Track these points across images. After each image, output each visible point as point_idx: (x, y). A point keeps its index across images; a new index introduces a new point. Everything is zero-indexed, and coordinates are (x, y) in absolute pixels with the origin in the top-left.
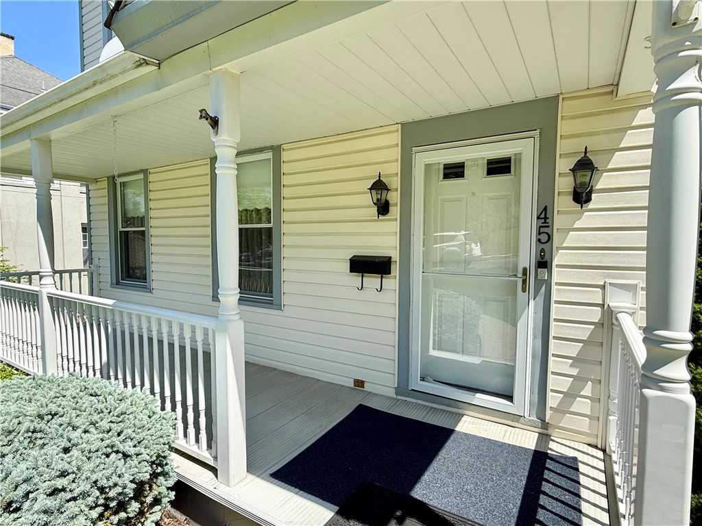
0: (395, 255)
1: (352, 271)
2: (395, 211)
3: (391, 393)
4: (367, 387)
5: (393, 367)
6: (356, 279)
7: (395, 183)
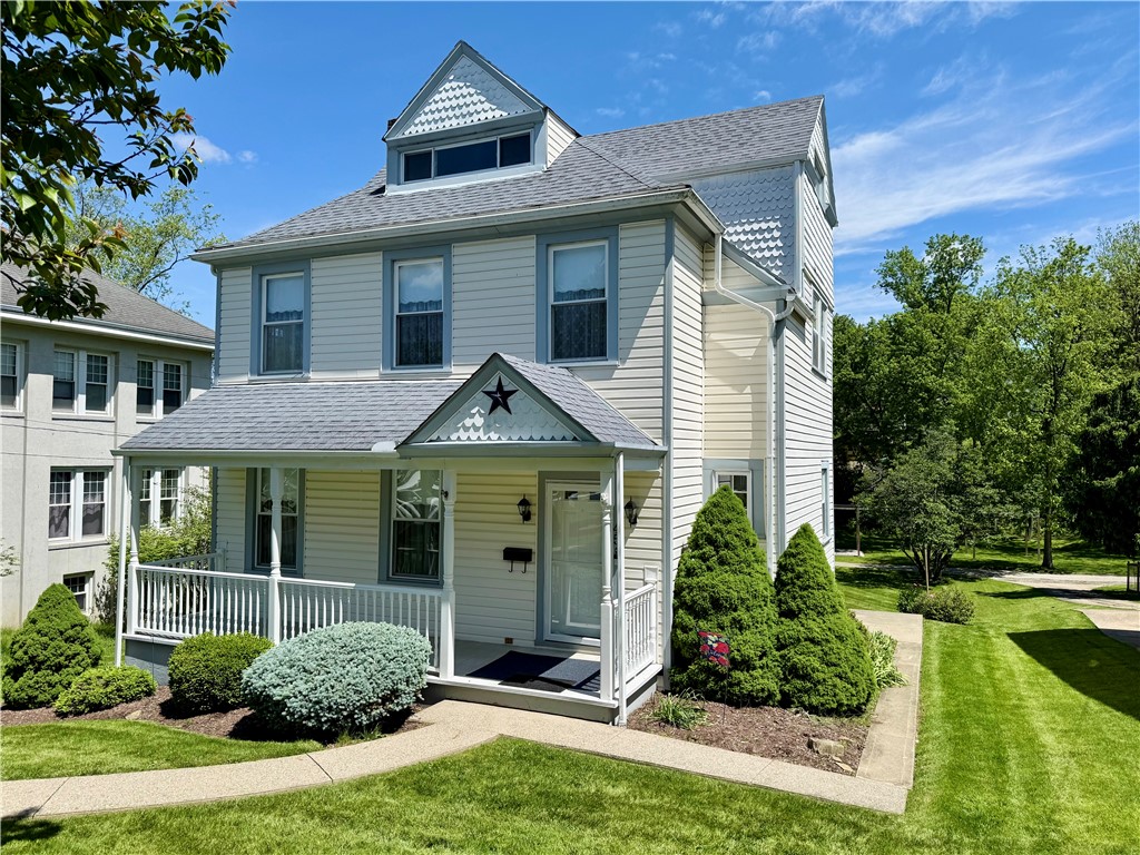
0: (535, 548)
1: (505, 558)
2: (535, 518)
3: (532, 644)
4: (515, 643)
5: (533, 626)
6: (507, 565)
7: (535, 500)
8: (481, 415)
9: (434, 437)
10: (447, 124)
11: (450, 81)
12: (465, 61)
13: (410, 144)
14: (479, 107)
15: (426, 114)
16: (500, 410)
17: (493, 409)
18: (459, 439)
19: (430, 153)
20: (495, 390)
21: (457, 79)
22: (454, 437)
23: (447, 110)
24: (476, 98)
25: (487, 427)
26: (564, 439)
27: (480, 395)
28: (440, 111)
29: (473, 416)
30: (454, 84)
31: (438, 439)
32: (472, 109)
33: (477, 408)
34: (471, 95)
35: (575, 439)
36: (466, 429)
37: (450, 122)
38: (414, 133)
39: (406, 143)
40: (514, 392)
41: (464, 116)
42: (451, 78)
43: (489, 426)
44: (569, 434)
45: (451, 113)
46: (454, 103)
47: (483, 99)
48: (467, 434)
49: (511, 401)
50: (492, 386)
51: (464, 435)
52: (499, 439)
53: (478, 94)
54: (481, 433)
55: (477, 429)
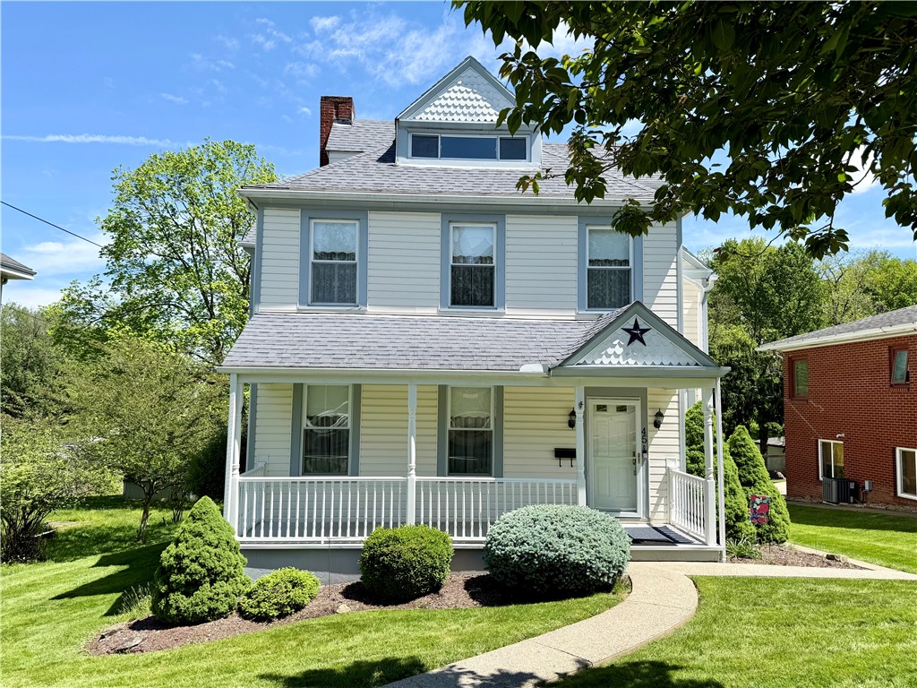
1: (555, 456)
6: (557, 461)
8: (621, 346)
9: (581, 361)
10: (456, 118)
11: (459, 85)
12: (470, 72)
13: (421, 128)
14: (485, 111)
15: (436, 106)
16: (636, 342)
17: (631, 341)
18: (602, 363)
19: (437, 137)
20: (632, 327)
21: (465, 84)
22: (598, 361)
23: (455, 107)
24: (482, 103)
25: (626, 355)
26: (688, 364)
27: (620, 331)
28: (449, 107)
29: (614, 346)
30: (463, 89)
31: (585, 363)
32: (479, 111)
33: (617, 341)
34: (478, 100)
35: (697, 364)
36: (608, 356)
37: (459, 117)
38: (424, 120)
39: (418, 126)
40: (648, 330)
41: (471, 115)
42: (460, 82)
43: (627, 354)
44: (692, 360)
45: (459, 111)
46: (463, 103)
47: (489, 105)
48: (609, 360)
49: (645, 337)
50: (630, 324)
51: (606, 361)
52: (636, 363)
53: (484, 101)
54: (621, 359)
55: (617, 356)
